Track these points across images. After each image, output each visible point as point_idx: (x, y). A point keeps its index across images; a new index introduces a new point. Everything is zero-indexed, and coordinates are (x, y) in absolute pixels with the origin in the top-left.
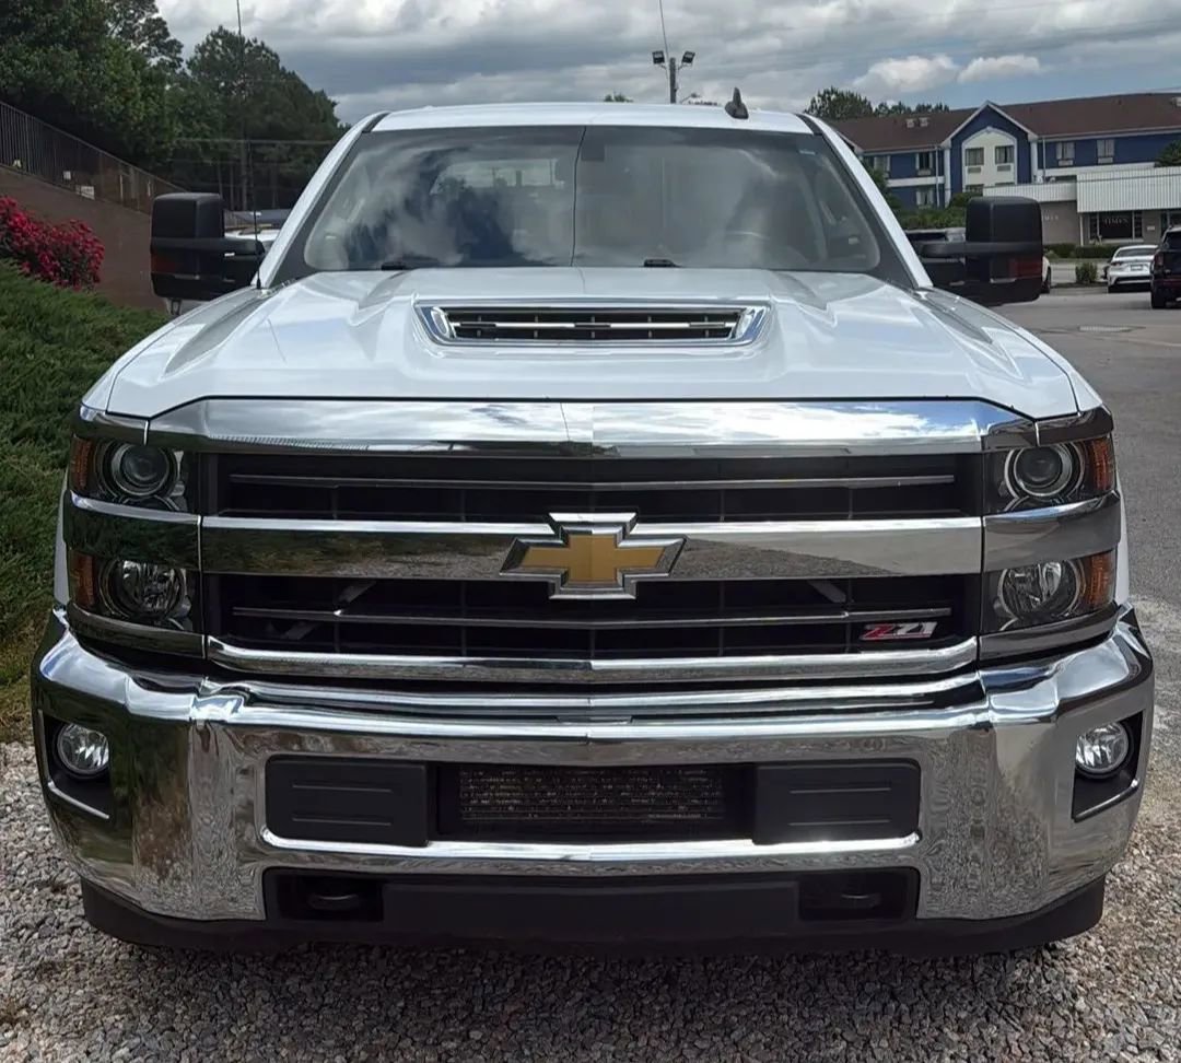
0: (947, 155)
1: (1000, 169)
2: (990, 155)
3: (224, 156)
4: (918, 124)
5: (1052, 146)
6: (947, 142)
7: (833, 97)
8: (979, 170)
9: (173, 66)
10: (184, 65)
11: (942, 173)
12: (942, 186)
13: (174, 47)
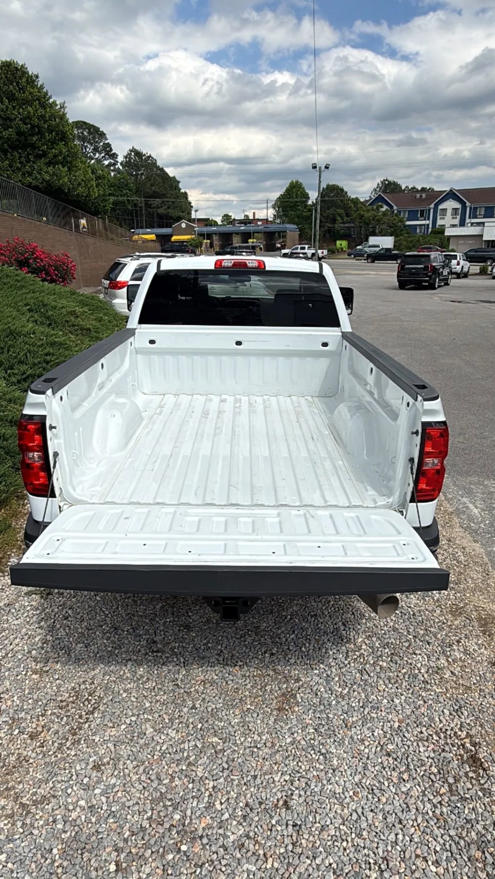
0: (432, 211)
1: (453, 218)
2: (449, 212)
3: (136, 205)
4: (421, 196)
5: (475, 209)
6: (432, 206)
7: (387, 182)
8: (444, 218)
9: (115, 164)
10: (119, 164)
11: (429, 219)
12: (428, 225)
13: (114, 156)
